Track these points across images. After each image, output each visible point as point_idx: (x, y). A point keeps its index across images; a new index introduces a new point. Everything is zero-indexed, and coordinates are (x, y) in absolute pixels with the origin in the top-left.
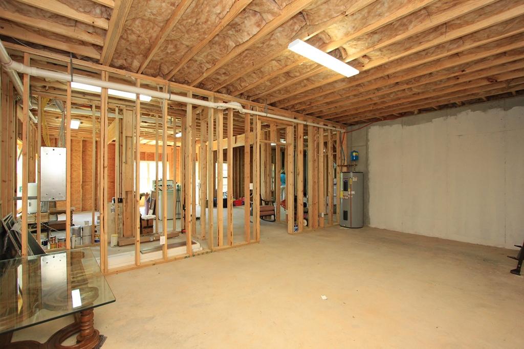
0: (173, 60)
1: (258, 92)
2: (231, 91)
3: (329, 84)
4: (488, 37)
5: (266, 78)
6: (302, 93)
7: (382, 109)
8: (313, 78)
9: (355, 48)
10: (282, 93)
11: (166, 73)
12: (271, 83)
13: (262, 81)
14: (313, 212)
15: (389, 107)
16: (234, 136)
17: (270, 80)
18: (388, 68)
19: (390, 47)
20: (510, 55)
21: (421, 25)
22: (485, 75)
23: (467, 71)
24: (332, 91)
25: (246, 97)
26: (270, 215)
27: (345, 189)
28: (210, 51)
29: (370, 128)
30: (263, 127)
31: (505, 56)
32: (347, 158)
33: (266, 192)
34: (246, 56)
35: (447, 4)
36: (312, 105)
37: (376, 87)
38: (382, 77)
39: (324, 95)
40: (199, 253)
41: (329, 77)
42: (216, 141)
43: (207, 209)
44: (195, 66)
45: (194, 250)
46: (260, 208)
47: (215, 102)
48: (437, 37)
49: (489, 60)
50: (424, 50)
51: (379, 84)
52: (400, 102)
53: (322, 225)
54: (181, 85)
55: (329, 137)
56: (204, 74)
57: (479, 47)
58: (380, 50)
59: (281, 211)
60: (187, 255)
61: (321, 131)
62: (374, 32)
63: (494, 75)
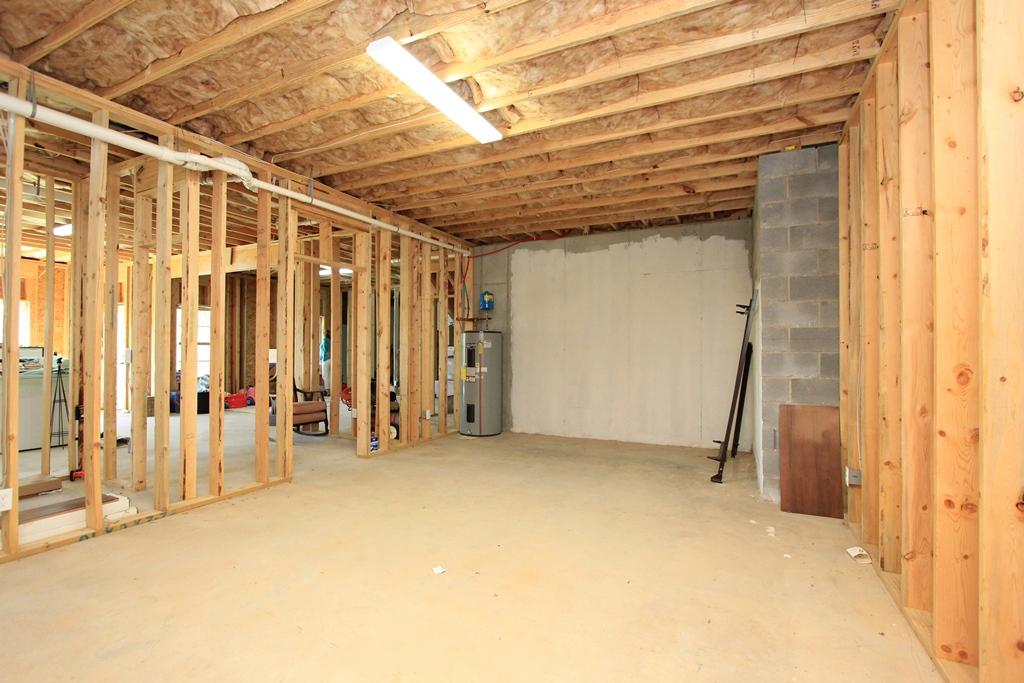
0: (47, 11)
1: (291, 145)
2: (222, 133)
3: (446, 152)
4: (691, 116)
5: (312, 115)
6: (390, 163)
7: (535, 217)
8: (415, 135)
9: (498, 86)
10: (349, 157)
11: (21, 45)
12: (325, 130)
13: (302, 119)
14: (410, 410)
15: (546, 216)
16: (228, 246)
17: (321, 121)
18: (549, 141)
19: (557, 99)
20: (714, 152)
21: (605, 68)
22: (681, 178)
23: (661, 168)
24: (450, 168)
25: (262, 153)
26: (317, 422)
27: (471, 363)
28: (165, 12)
29: (513, 253)
30: (305, 230)
31: (707, 152)
32: (474, 307)
33: (307, 373)
34: (263, 51)
35: (644, 42)
36: (411, 194)
37: (526, 174)
38: (538, 156)
39: (435, 175)
40: (126, 522)
41: (447, 137)
42: (180, 256)
43: (151, 421)
44: (119, 46)
45: (112, 518)
46: (294, 406)
47: (177, 150)
48: (626, 98)
49: (688, 154)
50: (605, 117)
51: (533, 169)
52: (563, 208)
53: (426, 435)
54: (73, 89)
55: (442, 262)
56: (148, 72)
57: (677, 129)
58: (539, 100)
59: (341, 413)
60: (84, 533)
61: (427, 249)
62: (531, 63)
63: (691, 182)
